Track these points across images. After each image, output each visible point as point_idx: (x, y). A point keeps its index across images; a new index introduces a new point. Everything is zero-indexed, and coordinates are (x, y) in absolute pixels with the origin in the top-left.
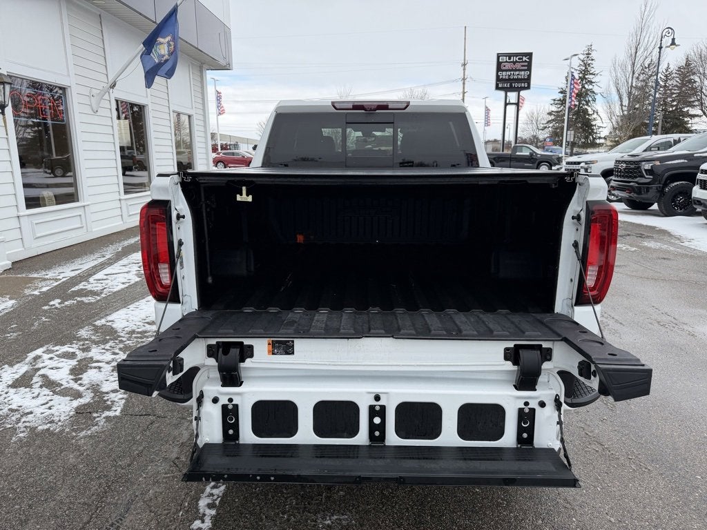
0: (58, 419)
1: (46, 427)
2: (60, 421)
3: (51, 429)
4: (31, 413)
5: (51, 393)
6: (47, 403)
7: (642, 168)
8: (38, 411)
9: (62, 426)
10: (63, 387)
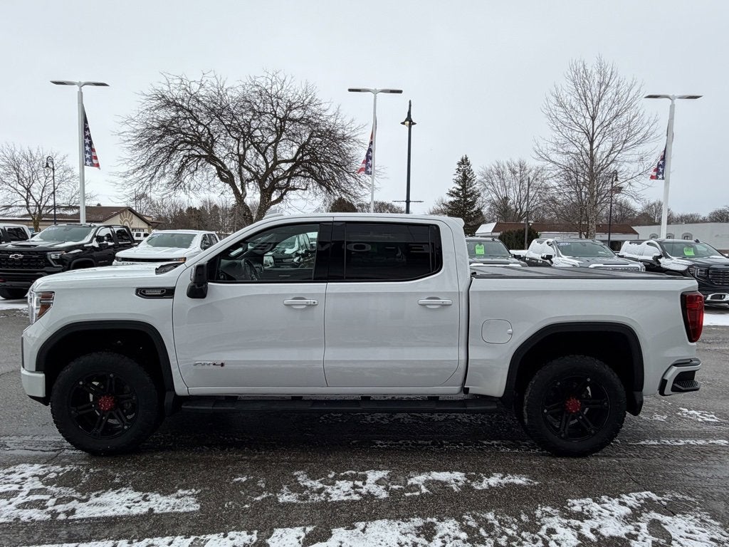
0: (696, 520)
1: (712, 521)
2: (696, 517)
3: (709, 517)
4: (712, 539)
5: (673, 542)
6: (687, 538)
7: (49, 257)
8: (705, 537)
9: (699, 513)
10: (656, 539)
